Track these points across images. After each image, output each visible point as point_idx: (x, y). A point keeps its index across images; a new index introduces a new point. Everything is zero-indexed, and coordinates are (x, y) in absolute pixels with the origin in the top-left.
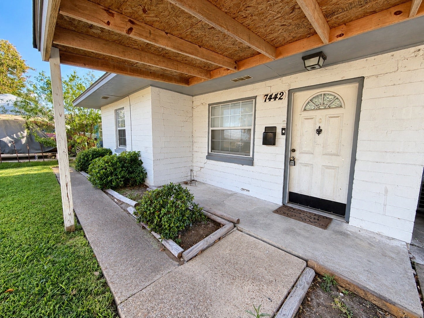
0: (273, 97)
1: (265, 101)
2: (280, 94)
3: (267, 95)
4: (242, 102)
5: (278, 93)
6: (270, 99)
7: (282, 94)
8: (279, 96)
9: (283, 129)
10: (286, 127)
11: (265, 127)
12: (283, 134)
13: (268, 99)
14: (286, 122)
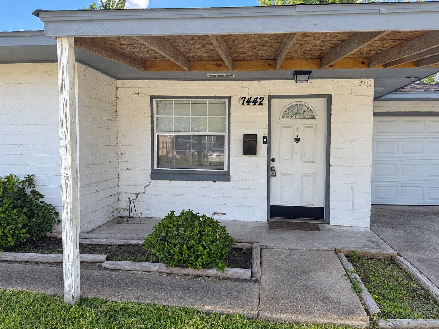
0: (252, 100)
1: (243, 104)
2: (260, 99)
3: (245, 98)
4: (209, 101)
5: (258, 97)
6: (249, 102)
7: (262, 99)
8: (259, 101)
9: (265, 137)
10: (267, 135)
11: (244, 134)
12: (265, 143)
13: (246, 102)
14: (267, 130)
